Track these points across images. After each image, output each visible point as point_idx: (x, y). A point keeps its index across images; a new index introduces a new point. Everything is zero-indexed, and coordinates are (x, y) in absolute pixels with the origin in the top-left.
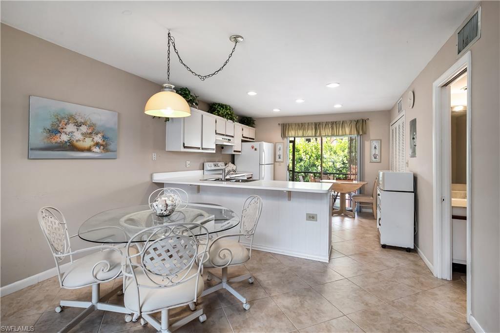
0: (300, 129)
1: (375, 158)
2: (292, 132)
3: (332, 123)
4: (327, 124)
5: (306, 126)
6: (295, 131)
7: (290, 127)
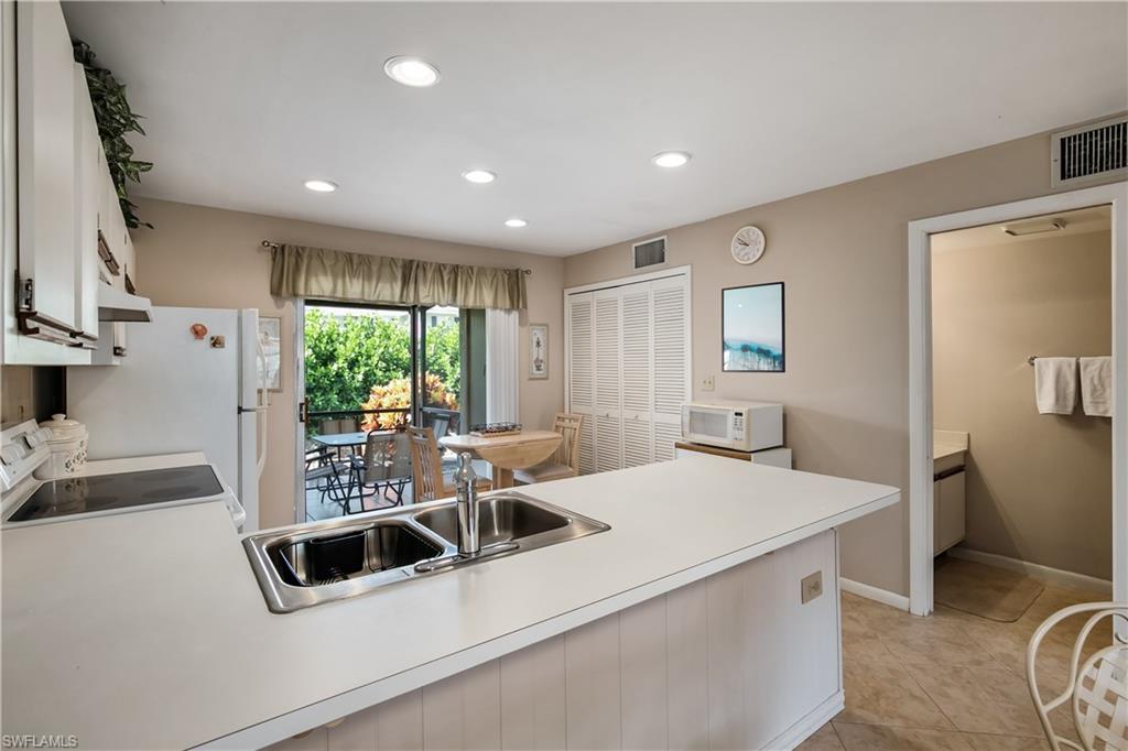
0: (353, 275)
1: (538, 368)
2: (322, 279)
3: (455, 269)
4: (440, 268)
5: (375, 268)
6: (335, 277)
7: (315, 262)
